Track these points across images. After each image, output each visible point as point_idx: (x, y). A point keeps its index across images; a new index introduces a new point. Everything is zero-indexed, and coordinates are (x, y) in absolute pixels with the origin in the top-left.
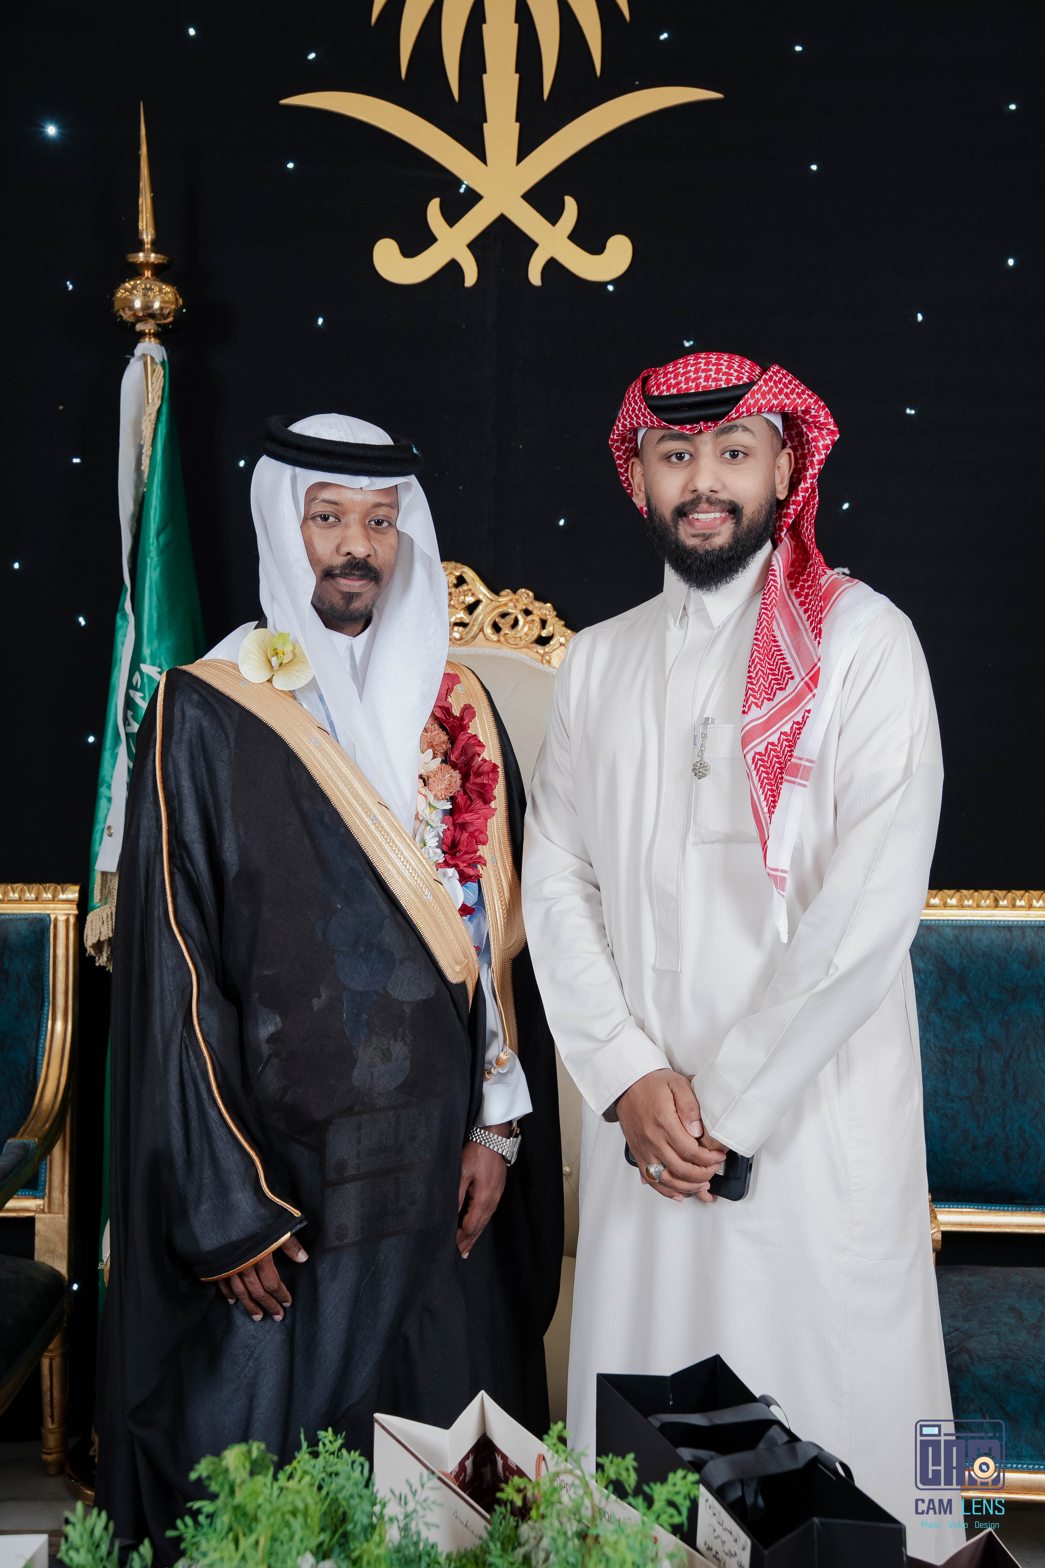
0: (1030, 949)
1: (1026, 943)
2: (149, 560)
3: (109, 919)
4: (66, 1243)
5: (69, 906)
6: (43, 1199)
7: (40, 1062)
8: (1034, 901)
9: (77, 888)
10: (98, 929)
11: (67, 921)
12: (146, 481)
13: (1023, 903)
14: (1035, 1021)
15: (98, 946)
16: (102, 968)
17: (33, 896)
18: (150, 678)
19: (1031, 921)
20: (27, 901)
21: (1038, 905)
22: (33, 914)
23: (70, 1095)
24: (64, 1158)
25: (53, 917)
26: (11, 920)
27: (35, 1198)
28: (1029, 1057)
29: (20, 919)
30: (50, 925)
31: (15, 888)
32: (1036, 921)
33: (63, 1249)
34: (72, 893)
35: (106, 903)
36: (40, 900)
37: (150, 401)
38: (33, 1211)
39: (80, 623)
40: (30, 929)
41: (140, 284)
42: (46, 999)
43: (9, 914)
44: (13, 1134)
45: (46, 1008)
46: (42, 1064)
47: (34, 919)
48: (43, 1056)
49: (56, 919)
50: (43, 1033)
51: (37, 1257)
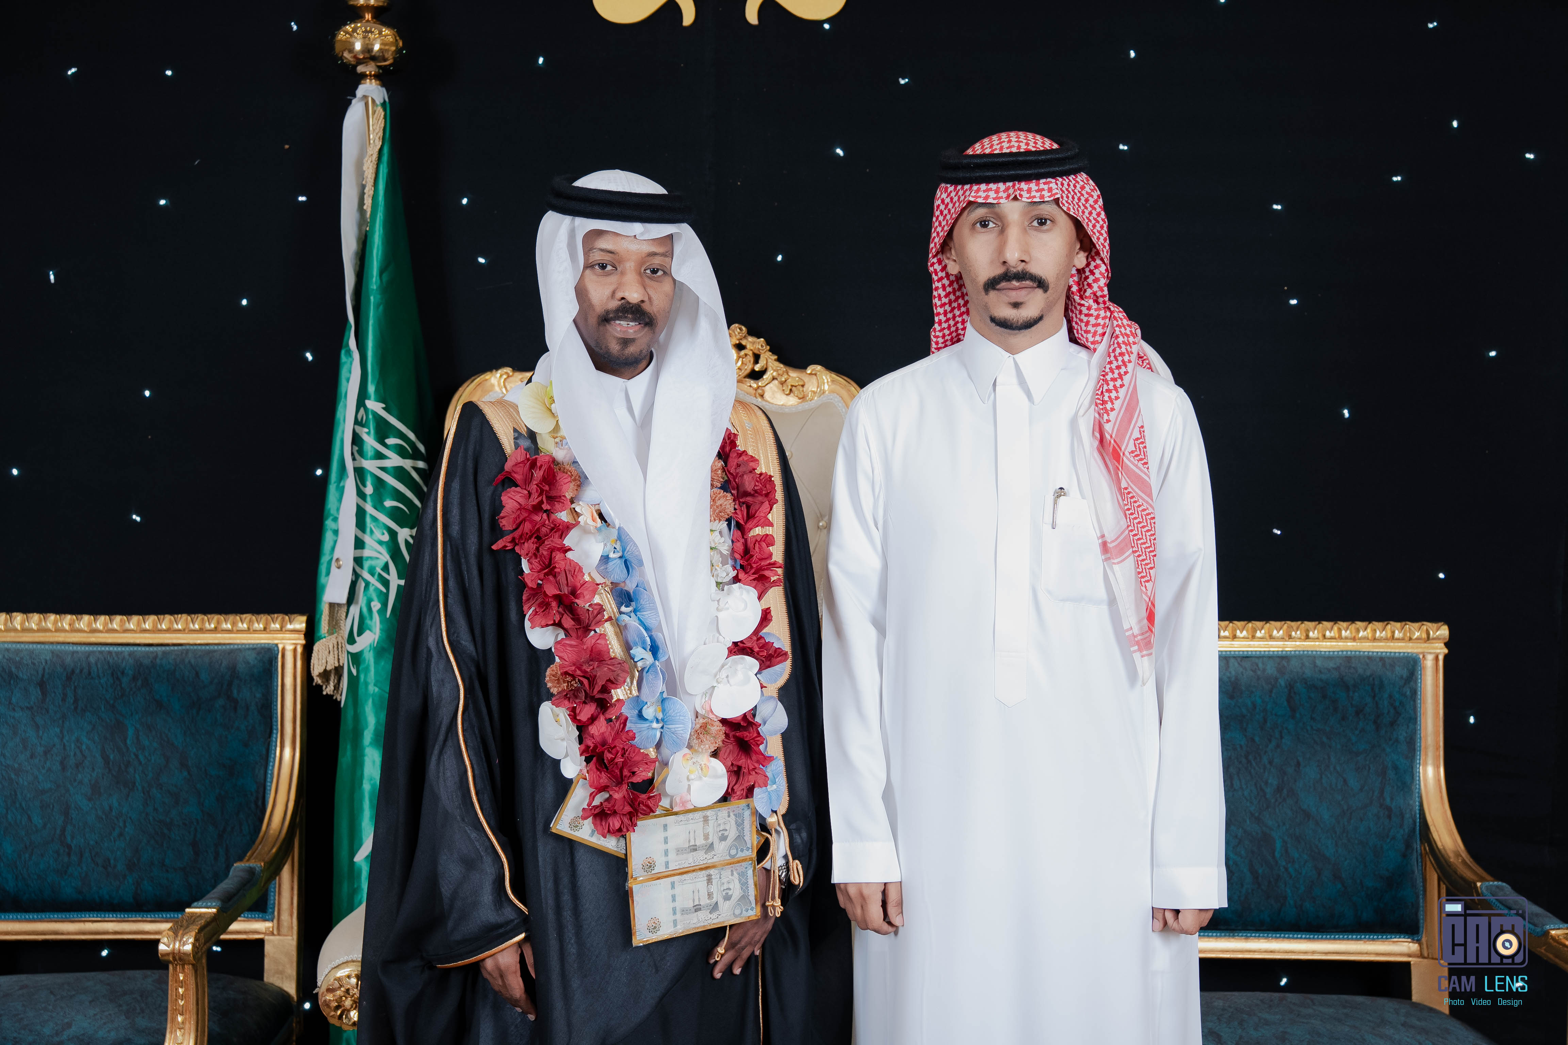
0: (1233, 679)
1: (1230, 673)
2: (372, 298)
3: (335, 649)
4: (295, 964)
5: (297, 636)
6: (272, 921)
7: (268, 788)
8: (1238, 631)
9: (304, 618)
10: (324, 657)
11: (295, 650)
12: (369, 220)
13: (1227, 633)
14: (1239, 749)
15: (325, 675)
16: (329, 697)
17: (261, 626)
18: (375, 414)
19: (1235, 651)
20: (255, 631)
21: (1242, 636)
22: (261, 644)
23: (298, 820)
24: (293, 882)
25: (280, 647)
26: (240, 650)
27: (265, 920)
28: (1232, 785)
29: (249, 649)
30: (278, 655)
31: (243, 619)
32: (1239, 651)
33: (292, 971)
34: (300, 623)
35: (333, 634)
36: (268, 630)
37: (372, 142)
38: (263, 933)
39: (307, 358)
40: (259, 658)
41: (361, 27)
42: (275, 727)
43: (238, 644)
44: (240, 859)
45: (274, 736)
46: (270, 790)
47: (263, 648)
48: (271, 782)
49: (284, 649)
50: (272, 760)
51: (265, 979)
